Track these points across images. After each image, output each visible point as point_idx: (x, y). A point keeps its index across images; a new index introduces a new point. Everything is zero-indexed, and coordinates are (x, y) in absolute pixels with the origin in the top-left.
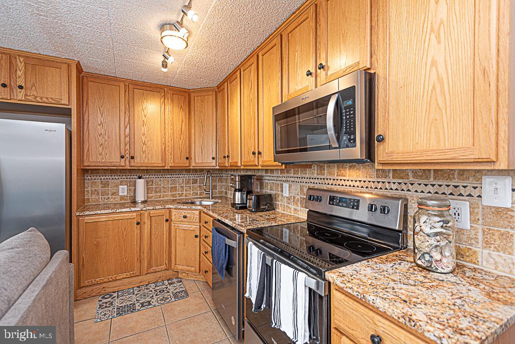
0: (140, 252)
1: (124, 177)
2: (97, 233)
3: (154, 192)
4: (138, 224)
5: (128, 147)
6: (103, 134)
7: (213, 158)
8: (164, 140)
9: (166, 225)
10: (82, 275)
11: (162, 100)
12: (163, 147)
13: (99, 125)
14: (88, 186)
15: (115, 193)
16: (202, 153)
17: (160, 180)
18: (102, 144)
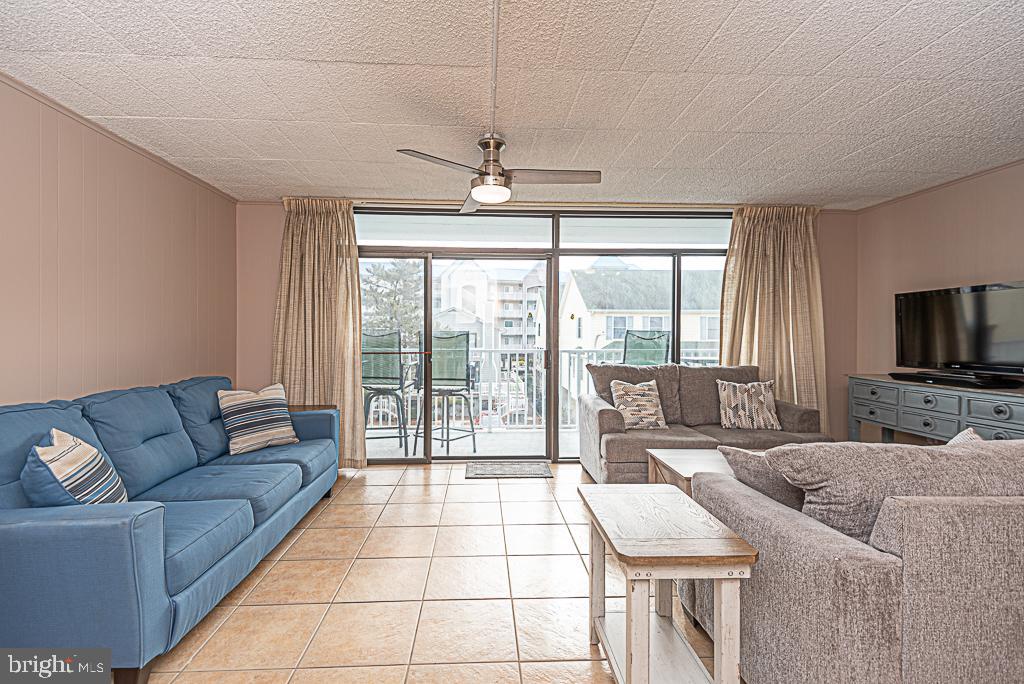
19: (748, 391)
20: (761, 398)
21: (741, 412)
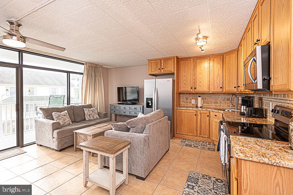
0: (197, 127)
1: (194, 96)
2: (181, 116)
3: (206, 103)
4: (195, 115)
5: (194, 84)
6: (185, 80)
7: (235, 87)
8: (209, 80)
9: (208, 118)
11: (209, 61)
12: (209, 83)
13: (184, 77)
14: (181, 99)
15: (190, 102)
16: (229, 84)
17: (209, 98)
18: (185, 84)
19: (92, 110)
20: (95, 112)
21: (91, 116)
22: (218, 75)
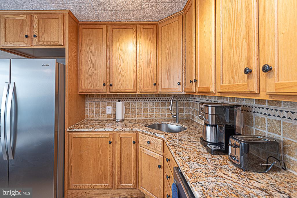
0: (113, 168)
1: (110, 100)
2: (81, 146)
3: (130, 112)
4: (110, 143)
5: (108, 77)
6: (92, 67)
7: (179, 84)
8: (135, 69)
9: (134, 147)
10: (70, 179)
11: (134, 35)
12: (135, 75)
13: (90, 61)
14: (87, 106)
15: (104, 112)
16: (168, 79)
17: (135, 103)
18: (91, 75)
22: (150, 61)
